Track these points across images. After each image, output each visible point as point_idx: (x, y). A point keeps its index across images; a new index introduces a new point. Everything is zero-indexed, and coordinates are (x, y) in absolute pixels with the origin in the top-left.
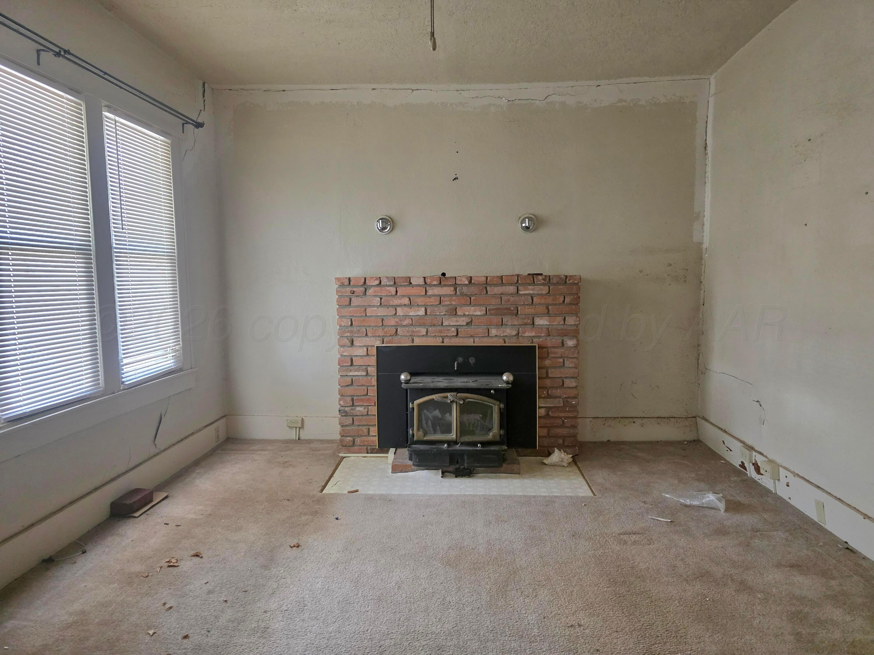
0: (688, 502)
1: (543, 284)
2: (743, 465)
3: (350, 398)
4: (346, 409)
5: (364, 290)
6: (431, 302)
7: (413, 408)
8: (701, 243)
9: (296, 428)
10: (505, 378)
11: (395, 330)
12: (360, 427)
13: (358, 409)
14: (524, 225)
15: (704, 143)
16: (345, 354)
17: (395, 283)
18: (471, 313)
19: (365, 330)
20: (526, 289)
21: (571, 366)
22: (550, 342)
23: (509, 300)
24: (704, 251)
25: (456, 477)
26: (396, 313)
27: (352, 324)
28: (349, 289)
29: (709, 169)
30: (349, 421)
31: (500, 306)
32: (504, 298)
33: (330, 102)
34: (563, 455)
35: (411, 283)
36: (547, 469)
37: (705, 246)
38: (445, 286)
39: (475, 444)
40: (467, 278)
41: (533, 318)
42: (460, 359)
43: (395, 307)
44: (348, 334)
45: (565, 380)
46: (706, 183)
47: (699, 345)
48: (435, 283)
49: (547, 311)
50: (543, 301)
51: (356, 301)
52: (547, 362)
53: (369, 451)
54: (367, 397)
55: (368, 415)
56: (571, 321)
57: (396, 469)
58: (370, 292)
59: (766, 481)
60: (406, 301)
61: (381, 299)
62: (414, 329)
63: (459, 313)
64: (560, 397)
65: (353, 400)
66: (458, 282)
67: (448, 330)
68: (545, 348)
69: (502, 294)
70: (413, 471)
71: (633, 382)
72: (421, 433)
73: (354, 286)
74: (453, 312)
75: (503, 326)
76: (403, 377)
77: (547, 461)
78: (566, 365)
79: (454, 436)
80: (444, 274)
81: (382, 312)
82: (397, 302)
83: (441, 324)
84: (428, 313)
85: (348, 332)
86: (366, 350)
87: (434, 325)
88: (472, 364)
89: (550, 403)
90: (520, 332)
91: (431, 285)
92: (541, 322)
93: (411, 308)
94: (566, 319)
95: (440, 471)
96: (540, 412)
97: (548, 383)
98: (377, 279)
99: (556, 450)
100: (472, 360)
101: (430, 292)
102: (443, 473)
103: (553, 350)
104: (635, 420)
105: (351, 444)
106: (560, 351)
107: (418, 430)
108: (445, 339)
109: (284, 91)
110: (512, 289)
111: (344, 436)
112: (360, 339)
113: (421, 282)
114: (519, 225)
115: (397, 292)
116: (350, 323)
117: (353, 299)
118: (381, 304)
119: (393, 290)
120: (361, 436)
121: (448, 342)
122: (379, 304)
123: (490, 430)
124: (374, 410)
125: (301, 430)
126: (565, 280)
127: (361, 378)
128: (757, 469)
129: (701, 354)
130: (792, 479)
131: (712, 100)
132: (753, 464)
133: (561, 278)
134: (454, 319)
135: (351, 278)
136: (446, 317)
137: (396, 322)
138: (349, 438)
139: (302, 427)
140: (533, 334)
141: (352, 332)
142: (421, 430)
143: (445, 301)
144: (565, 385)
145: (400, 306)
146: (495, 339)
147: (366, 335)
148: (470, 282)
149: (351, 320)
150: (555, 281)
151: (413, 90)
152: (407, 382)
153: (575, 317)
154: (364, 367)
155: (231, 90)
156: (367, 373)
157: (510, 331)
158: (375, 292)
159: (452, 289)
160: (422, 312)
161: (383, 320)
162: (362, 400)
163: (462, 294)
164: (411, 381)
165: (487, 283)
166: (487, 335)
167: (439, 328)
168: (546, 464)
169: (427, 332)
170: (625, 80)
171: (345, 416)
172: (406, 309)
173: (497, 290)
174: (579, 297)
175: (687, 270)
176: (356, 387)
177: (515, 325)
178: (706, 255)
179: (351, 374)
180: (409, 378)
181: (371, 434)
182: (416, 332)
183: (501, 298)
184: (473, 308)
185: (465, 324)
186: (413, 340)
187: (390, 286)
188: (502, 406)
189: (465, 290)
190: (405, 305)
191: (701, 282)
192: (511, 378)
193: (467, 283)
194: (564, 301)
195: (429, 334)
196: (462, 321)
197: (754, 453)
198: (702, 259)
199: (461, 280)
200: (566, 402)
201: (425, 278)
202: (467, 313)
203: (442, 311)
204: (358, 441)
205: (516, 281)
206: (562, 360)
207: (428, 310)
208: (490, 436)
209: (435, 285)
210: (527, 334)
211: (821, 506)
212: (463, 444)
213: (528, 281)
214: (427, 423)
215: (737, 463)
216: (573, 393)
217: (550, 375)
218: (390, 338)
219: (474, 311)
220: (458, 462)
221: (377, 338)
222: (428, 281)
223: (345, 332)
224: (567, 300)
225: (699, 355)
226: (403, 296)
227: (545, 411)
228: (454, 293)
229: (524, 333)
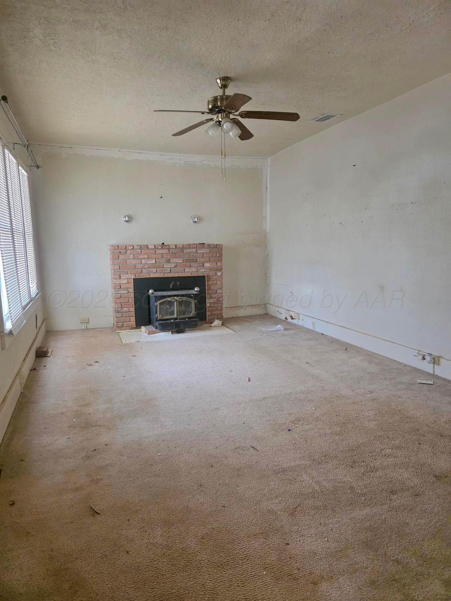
0: (271, 330)
1: (207, 248)
2: (286, 318)
3: (120, 304)
4: (119, 309)
5: (125, 251)
6: (158, 257)
7: (157, 305)
8: (266, 230)
9: (85, 323)
10: (196, 289)
11: (141, 270)
12: (126, 318)
13: (124, 309)
14: (194, 220)
15: (266, 186)
16: (117, 283)
17: (141, 248)
18: (177, 262)
19: (126, 271)
20: (200, 250)
21: (219, 284)
22: (211, 273)
23: (193, 255)
24: (267, 233)
25: (178, 333)
26: (141, 262)
27: (120, 268)
28: (118, 251)
29: (268, 198)
30: (120, 315)
31: (189, 258)
32: (191, 254)
33: (97, 155)
34: (219, 321)
35: (148, 248)
36: (213, 328)
37: (268, 231)
38: (164, 249)
39: (185, 318)
40: (174, 245)
41: (204, 264)
42: (173, 283)
43: (141, 259)
44: (118, 273)
45: (217, 290)
46: (267, 204)
47: (266, 274)
48: (160, 247)
49: (209, 260)
50: (208, 256)
51: (121, 257)
52: (210, 283)
53: (131, 329)
54: (129, 303)
55: (129, 312)
56: (219, 264)
57: (150, 333)
58: (129, 252)
59: (295, 322)
60: (146, 256)
61: (134, 255)
62: (150, 270)
63: (171, 262)
64: (215, 298)
65: (121, 305)
66: (170, 247)
67: (166, 270)
68: (209, 276)
69: (190, 253)
70: (158, 333)
71: (241, 291)
72: (161, 316)
73: (120, 249)
74: (168, 261)
75: (191, 267)
76: (150, 291)
77: (212, 325)
78: (218, 284)
79: (176, 316)
80: (163, 244)
81: (134, 262)
82: (141, 257)
83: (163, 267)
84: (157, 262)
85: (118, 272)
86: (127, 280)
87: (160, 268)
88: (178, 285)
89: (212, 301)
90: (198, 269)
91: (158, 249)
92: (207, 265)
93: (148, 260)
94: (217, 263)
95: (170, 332)
96: (208, 305)
97: (210, 291)
98: (132, 246)
99: (216, 320)
100: (178, 283)
101: (157, 252)
102: (172, 332)
103: (212, 277)
104: (242, 307)
105: (122, 326)
106: (215, 277)
107: (160, 314)
108: (165, 274)
109: (71, 148)
110: (194, 250)
111: (118, 323)
112: (124, 275)
113: (153, 247)
114: (192, 220)
115: (141, 252)
116: (119, 268)
117: (120, 256)
118: (134, 258)
119: (139, 251)
120: (126, 322)
121: (166, 276)
122: (133, 258)
123: (191, 312)
124: (133, 309)
125: (87, 324)
126: (216, 246)
127: (125, 294)
128: (292, 318)
129: (267, 277)
130: (304, 318)
131: (269, 168)
132: (290, 316)
133: (215, 245)
134: (169, 264)
135: (119, 246)
136: (165, 264)
137: (142, 267)
138: (120, 323)
139: (88, 322)
140: (204, 270)
141: (120, 272)
142: (161, 315)
143: (164, 256)
144: (217, 292)
145: (143, 259)
146: (187, 273)
147: (127, 273)
148: (176, 247)
149: (119, 266)
150: (212, 246)
151: (139, 153)
152: (152, 294)
153: (221, 262)
154: (127, 289)
155: (40, 145)
156: (128, 291)
157: (194, 269)
158: (131, 252)
159: (168, 250)
160: (154, 261)
161: (135, 266)
162: (126, 305)
163: (172, 253)
164: (154, 293)
165: (183, 247)
166: (184, 271)
167: (162, 269)
168: (212, 326)
169: (156, 271)
170: (234, 157)
171: (118, 313)
172: (146, 260)
173: (188, 251)
174: (222, 254)
175: (261, 241)
176: (123, 299)
177: (196, 266)
178: (268, 235)
179: (120, 292)
180: (153, 291)
181: (131, 320)
182: (152, 271)
183: (190, 254)
184: (177, 259)
185: (174, 267)
186: (150, 275)
187: (138, 249)
188: (196, 301)
189: (173, 250)
190: (146, 258)
191: (266, 247)
192: (199, 289)
193: (175, 247)
194: (216, 256)
195: (157, 272)
196: (173, 265)
197: (290, 312)
198: (266, 236)
199: (172, 246)
200: (218, 300)
201: (155, 245)
202: (175, 262)
203: (163, 261)
204: (125, 324)
205: (196, 247)
206: (216, 281)
207: (157, 260)
208: (191, 315)
209: (159, 249)
210: (201, 271)
211: (314, 324)
212: (180, 319)
213: (201, 247)
214: (163, 311)
215: (283, 318)
216: (220, 295)
217: (211, 288)
218: (139, 274)
219: (178, 261)
220: (178, 327)
221: (132, 274)
222: (156, 247)
223: (116, 272)
224: (218, 255)
225: (266, 278)
226: (145, 254)
227: (210, 304)
228: (169, 252)
229: (200, 270)
